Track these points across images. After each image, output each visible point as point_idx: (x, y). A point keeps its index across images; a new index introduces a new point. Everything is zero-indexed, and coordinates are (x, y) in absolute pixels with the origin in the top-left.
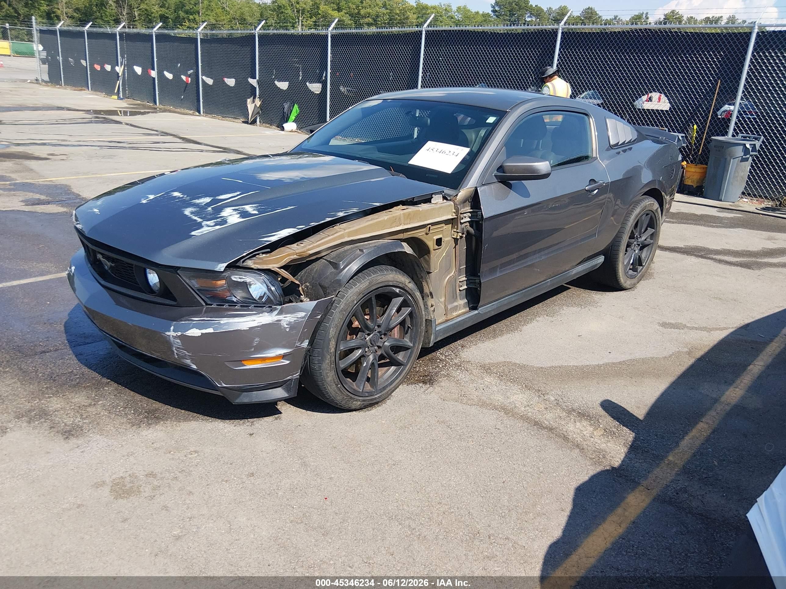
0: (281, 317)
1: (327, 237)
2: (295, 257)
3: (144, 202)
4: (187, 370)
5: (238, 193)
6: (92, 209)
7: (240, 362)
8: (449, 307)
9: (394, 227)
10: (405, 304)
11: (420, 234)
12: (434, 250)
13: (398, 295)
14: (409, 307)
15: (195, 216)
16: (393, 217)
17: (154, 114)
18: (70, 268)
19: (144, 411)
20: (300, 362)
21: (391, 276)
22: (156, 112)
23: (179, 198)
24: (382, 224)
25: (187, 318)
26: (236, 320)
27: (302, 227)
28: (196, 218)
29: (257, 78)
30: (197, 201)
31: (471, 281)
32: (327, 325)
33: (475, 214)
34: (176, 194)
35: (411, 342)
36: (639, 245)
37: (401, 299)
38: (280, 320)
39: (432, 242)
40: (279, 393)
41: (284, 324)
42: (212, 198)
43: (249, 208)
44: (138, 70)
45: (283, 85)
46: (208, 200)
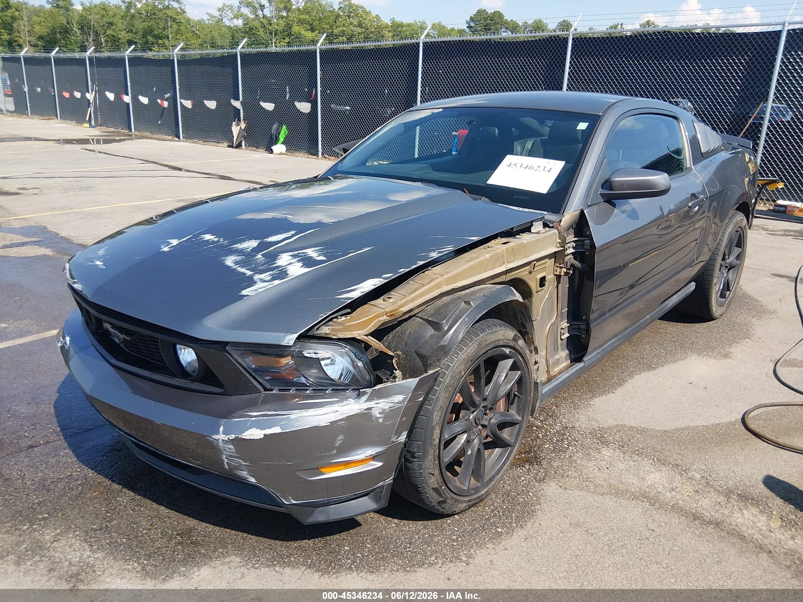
0: (371, 404)
1: (421, 287)
2: (385, 318)
3: (166, 249)
4: (243, 483)
5: (293, 232)
6: (93, 262)
7: (317, 471)
8: (551, 361)
9: (497, 267)
10: (514, 367)
11: (522, 274)
12: (537, 292)
13: (506, 357)
14: (519, 370)
15: (243, 267)
16: (496, 254)
17: (130, 141)
18: (64, 338)
19: (175, 533)
20: (395, 462)
21: (501, 332)
22: (132, 139)
23: (213, 242)
24: (484, 266)
25: (242, 412)
26: (312, 412)
27: (390, 276)
28: (243, 270)
29: (241, 99)
30: (240, 246)
31: (573, 327)
32: (430, 407)
33: (581, 243)
34: (208, 237)
35: (519, 415)
36: (726, 267)
37: (510, 362)
38: (370, 409)
39: (535, 282)
40: (367, 503)
41: (376, 413)
42: (259, 241)
43: (311, 252)
44: (111, 96)
45: (269, 106)
46: (253, 244)
